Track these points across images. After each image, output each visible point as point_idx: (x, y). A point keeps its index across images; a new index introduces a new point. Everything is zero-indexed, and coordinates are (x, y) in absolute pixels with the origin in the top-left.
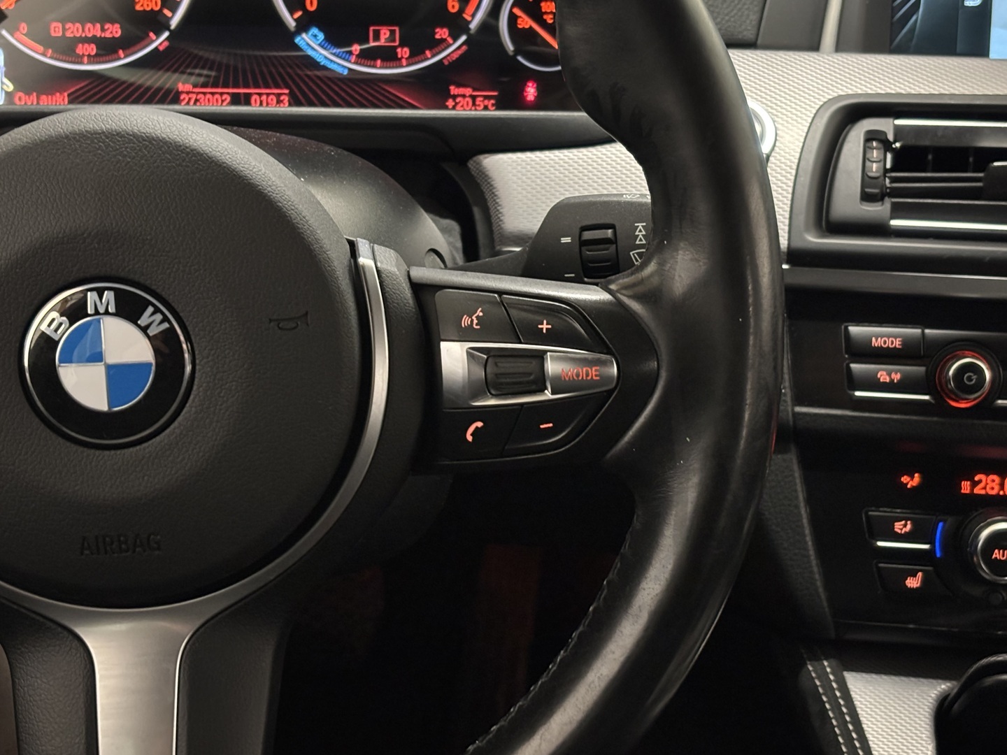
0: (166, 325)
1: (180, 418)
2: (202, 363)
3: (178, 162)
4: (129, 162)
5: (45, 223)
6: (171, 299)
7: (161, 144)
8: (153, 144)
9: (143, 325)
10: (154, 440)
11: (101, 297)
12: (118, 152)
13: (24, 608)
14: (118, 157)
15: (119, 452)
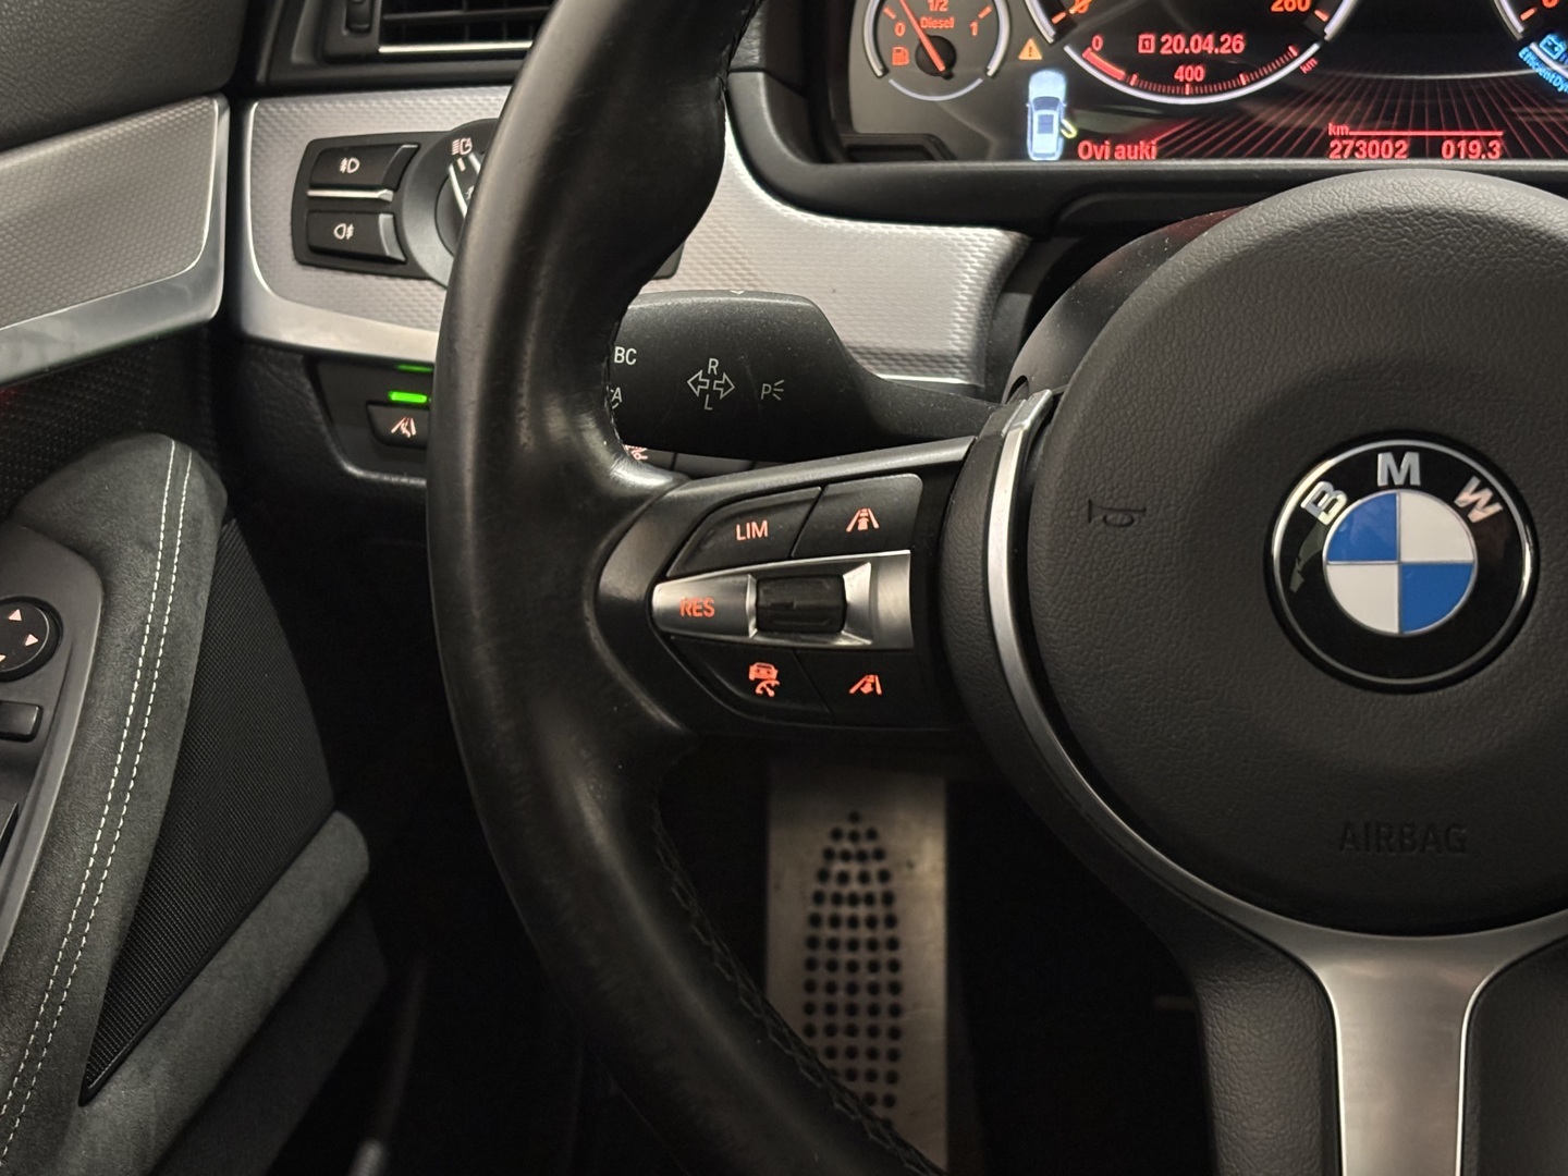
0: (1497, 508)
1: (1510, 650)
2: (1551, 567)
3: (1527, 256)
4: (1451, 256)
5: (1320, 348)
6: (1507, 467)
7: (1501, 228)
8: (1488, 229)
9: (1461, 505)
10: (1466, 682)
11: (1399, 462)
12: (1433, 240)
13: (1230, 921)
14: (1433, 248)
15: (1410, 697)
